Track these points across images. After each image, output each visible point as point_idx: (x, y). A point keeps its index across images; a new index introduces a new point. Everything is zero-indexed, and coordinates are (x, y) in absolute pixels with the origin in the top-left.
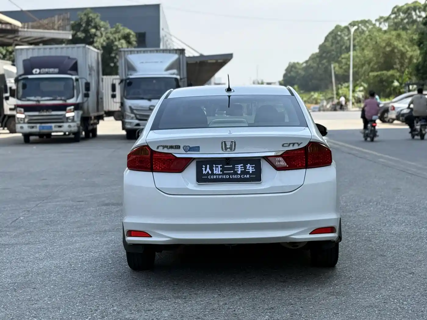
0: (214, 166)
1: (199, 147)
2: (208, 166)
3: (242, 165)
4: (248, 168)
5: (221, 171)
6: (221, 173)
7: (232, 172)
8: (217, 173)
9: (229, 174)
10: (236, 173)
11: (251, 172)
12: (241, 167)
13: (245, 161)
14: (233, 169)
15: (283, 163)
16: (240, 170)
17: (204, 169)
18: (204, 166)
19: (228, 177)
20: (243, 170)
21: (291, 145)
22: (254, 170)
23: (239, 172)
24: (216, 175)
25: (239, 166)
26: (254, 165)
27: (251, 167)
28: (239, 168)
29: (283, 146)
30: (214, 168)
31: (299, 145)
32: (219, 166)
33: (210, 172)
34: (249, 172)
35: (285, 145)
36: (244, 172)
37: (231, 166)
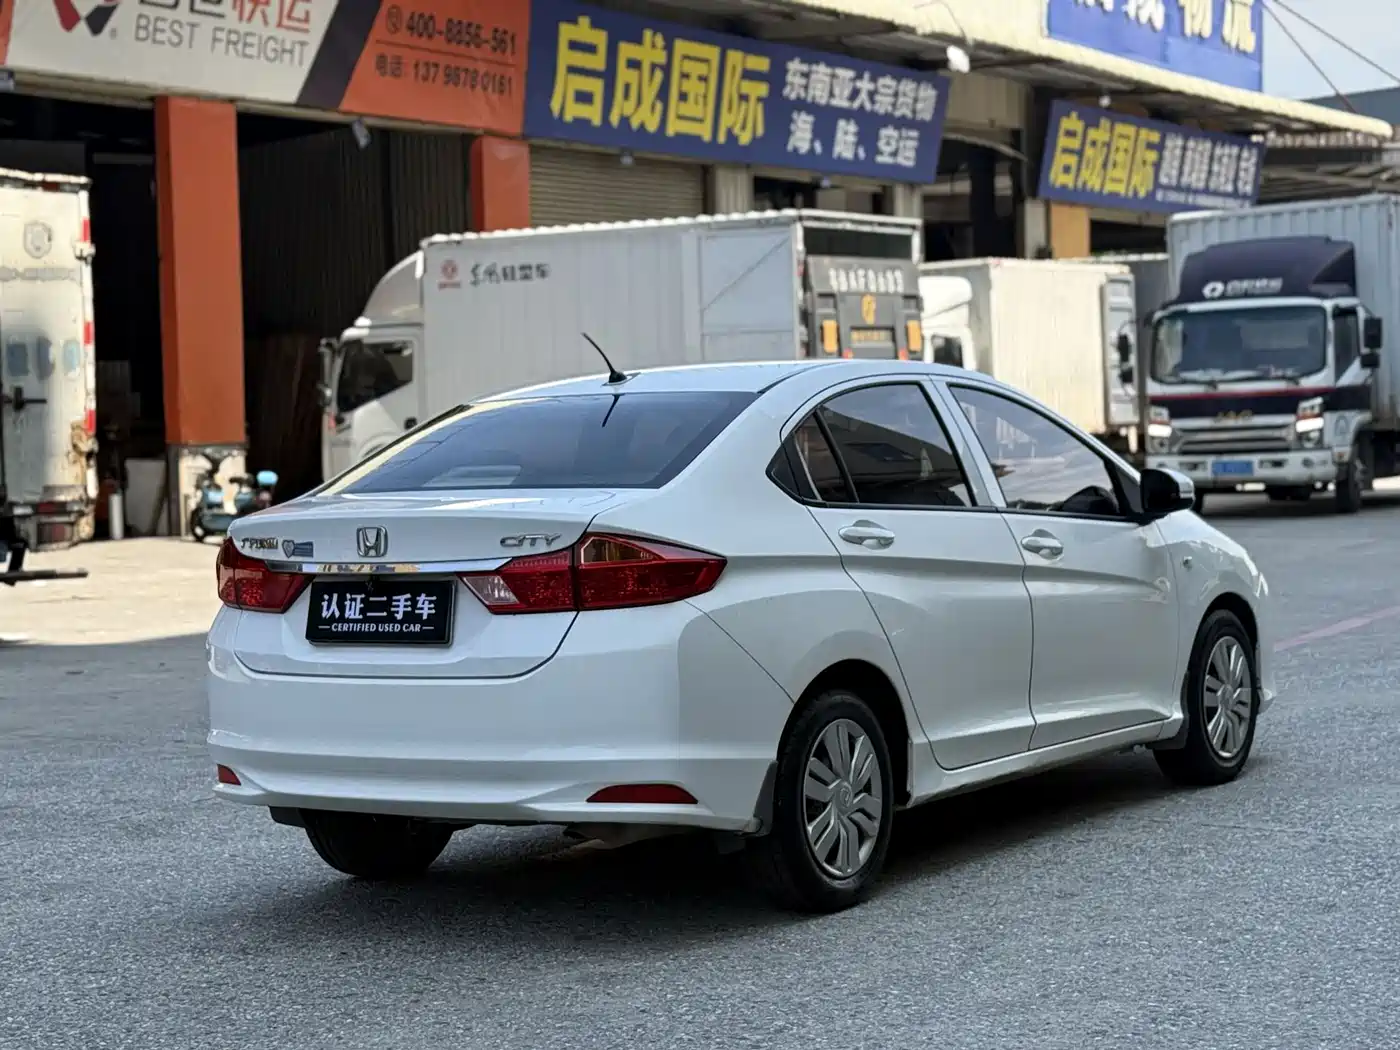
0: (348, 596)
1: (311, 544)
2: (335, 596)
3: (408, 596)
4: (419, 605)
5: (362, 611)
6: (361, 617)
7: (385, 614)
8: (352, 617)
9: (378, 621)
10: (391, 619)
11: (425, 617)
12: (406, 600)
13: (415, 585)
14: (386, 606)
15: (505, 595)
16: (401, 610)
17: (325, 604)
18: (326, 597)
19: (373, 627)
20: (409, 609)
21: (527, 543)
22: (433, 611)
23: (399, 616)
24: (349, 621)
25: (402, 598)
26: (434, 598)
27: (426, 605)
28: (402, 604)
29: (503, 542)
30: (347, 603)
31: (549, 542)
32: (359, 597)
33: (337, 614)
34: (422, 615)
35: (509, 542)
36: (411, 617)
37: (385, 599)
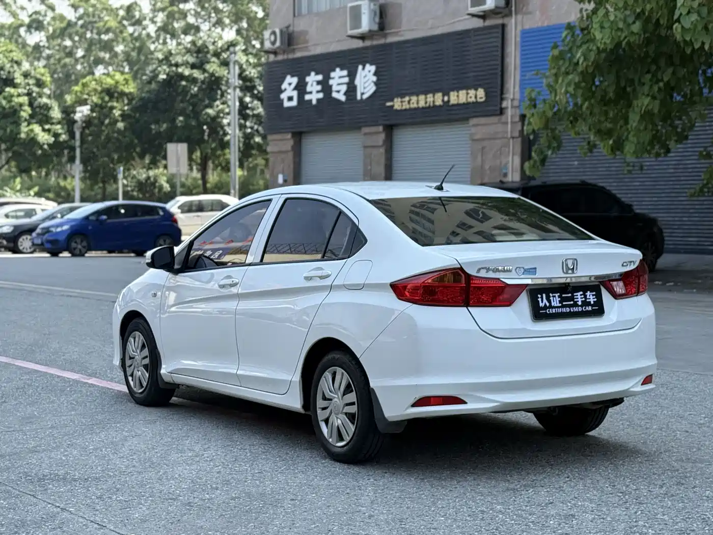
0: (551, 295)
2: (544, 295)
3: (581, 293)
4: (588, 297)
5: (560, 302)
6: (560, 305)
7: (572, 302)
8: (556, 305)
9: (570, 306)
10: (575, 305)
11: (592, 303)
12: (581, 295)
13: (584, 288)
14: (572, 298)
16: (580, 300)
17: (540, 302)
18: (539, 296)
19: (568, 310)
20: (584, 299)
21: (629, 264)
22: (595, 300)
23: (580, 303)
24: (555, 307)
25: (579, 294)
26: (594, 293)
27: (591, 297)
28: (579, 297)
29: (623, 265)
30: (551, 298)
32: (557, 295)
33: (548, 304)
34: (590, 302)
35: (625, 264)
36: (586, 303)
37: (570, 295)
